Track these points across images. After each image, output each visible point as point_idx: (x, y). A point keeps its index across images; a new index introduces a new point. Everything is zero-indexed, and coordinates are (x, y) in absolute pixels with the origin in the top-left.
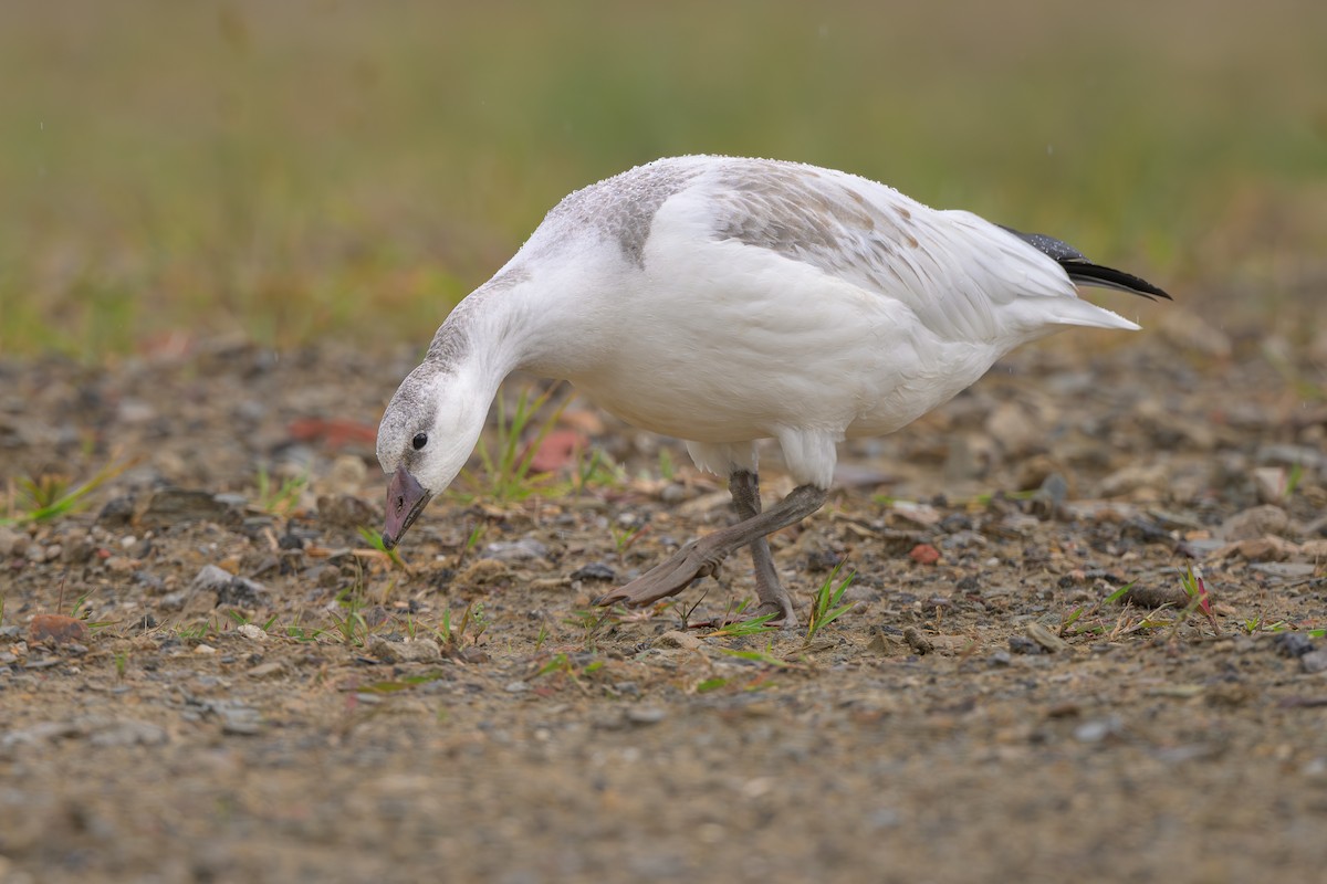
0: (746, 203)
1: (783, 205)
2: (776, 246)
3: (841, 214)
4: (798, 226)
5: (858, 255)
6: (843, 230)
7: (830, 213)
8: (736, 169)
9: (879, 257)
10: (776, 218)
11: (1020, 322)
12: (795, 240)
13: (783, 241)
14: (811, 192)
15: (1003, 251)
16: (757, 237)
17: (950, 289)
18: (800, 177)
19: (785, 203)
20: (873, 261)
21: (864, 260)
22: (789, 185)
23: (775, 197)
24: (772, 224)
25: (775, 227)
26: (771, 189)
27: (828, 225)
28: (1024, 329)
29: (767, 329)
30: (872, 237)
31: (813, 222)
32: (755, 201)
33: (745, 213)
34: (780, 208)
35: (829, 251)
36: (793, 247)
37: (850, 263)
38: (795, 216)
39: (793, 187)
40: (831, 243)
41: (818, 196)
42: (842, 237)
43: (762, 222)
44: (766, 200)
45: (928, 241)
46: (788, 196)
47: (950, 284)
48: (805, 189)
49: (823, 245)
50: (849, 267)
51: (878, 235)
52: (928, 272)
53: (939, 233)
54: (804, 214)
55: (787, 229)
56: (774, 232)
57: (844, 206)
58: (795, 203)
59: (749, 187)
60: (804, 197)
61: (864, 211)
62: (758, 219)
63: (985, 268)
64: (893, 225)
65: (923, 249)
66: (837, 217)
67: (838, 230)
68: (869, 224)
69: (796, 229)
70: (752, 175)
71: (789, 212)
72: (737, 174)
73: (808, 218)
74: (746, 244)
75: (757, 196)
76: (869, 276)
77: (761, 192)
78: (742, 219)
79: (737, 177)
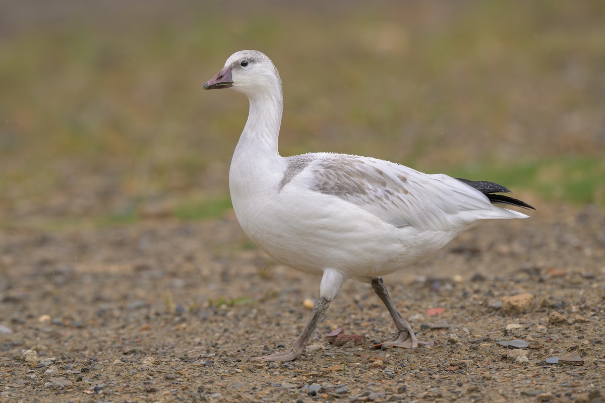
0: (326, 175)
1: (343, 176)
2: (337, 194)
3: (371, 179)
4: (348, 185)
5: (377, 197)
6: (370, 187)
7: (365, 179)
8: (328, 159)
9: (387, 197)
10: (339, 182)
11: (462, 221)
12: (346, 191)
13: (341, 192)
14: (357, 170)
15: (454, 191)
16: (329, 190)
17: (423, 210)
18: (355, 163)
19: (344, 175)
20: (384, 199)
21: (380, 199)
22: (348, 167)
23: (339, 172)
24: (337, 184)
25: (337, 186)
26: (339, 169)
27: (363, 185)
28: (465, 223)
29: (330, 230)
30: (385, 189)
31: (356, 183)
32: (331, 174)
33: (326, 179)
34: (341, 177)
35: (362, 196)
36: (345, 194)
37: (373, 200)
38: (348, 181)
39: (350, 168)
40: (364, 192)
41: (361, 172)
42: (369, 189)
43: (332, 183)
44: (336, 173)
45: (413, 190)
46: (346, 172)
47: (423, 208)
48: (355, 169)
49: (359, 193)
50: (371, 202)
51: (388, 188)
52: (412, 203)
53: (420, 185)
54: (352, 180)
55: (343, 187)
56: (337, 187)
57: (373, 176)
58: (349, 174)
59: (330, 167)
60: (353, 172)
61: (382, 178)
62: (330, 182)
63: (443, 200)
64: (396, 184)
65: (410, 193)
66: (368, 181)
67: (368, 186)
68: (384, 184)
69: (347, 186)
70: (333, 162)
71: (345, 179)
72: (327, 161)
73: (353, 182)
74: (322, 193)
75: (332, 172)
76: (382, 206)
77: (334, 170)
78: (323, 182)
79: (326, 163)
